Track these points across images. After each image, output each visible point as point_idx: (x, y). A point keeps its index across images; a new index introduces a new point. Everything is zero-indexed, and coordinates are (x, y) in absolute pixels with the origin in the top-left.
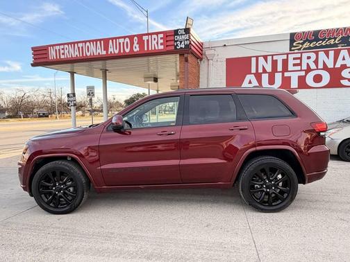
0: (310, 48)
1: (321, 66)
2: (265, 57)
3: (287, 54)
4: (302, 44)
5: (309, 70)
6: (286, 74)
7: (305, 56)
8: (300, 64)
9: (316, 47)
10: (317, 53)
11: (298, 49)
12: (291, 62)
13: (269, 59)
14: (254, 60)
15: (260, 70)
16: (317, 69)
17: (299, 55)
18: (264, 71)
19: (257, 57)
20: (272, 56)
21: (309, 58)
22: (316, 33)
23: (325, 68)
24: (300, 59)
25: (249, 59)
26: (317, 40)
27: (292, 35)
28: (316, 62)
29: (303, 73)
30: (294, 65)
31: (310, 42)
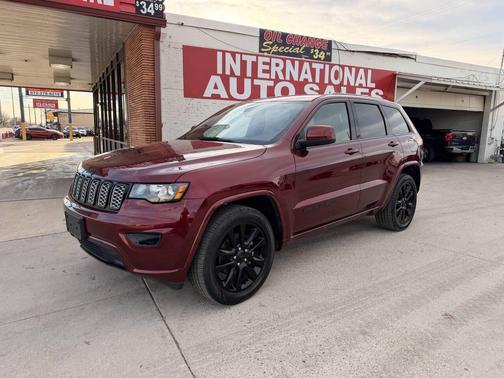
0: (278, 53)
1: (288, 78)
2: (233, 54)
3: (257, 56)
4: (272, 46)
5: (277, 80)
6: (256, 82)
7: (274, 61)
8: (269, 72)
9: (284, 54)
10: (284, 60)
11: (268, 52)
12: (261, 67)
13: (238, 56)
14: (220, 55)
15: (228, 72)
16: (285, 80)
17: (267, 60)
18: (232, 74)
19: (224, 52)
20: (241, 54)
21: (277, 65)
22: (284, 36)
23: (291, 80)
24: (269, 64)
25: (214, 52)
26: (285, 44)
27: (262, 32)
28: (284, 71)
29: (271, 83)
30: (264, 71)
31: (279, 45)
